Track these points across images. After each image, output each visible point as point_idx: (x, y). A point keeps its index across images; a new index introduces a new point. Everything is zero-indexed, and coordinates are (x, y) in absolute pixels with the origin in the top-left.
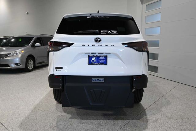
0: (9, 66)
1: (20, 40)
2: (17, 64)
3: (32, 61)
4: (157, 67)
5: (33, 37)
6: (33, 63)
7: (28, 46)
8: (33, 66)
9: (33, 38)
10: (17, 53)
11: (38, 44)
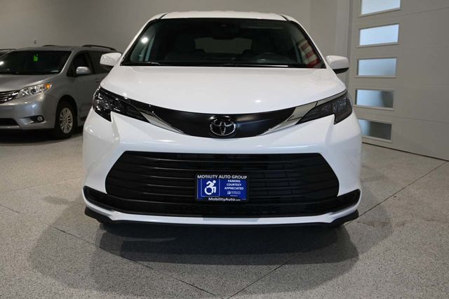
0: (15, 123)
1: (36, 59)
2: (34, 119)
3: (69, 112)
4: (390, 125)
5: (69, 50)
6: (71, 116)
7: (58, 73)
8: (71, 124)
9: (70, 52)
10: (34, 91)
11: (82, 69)
